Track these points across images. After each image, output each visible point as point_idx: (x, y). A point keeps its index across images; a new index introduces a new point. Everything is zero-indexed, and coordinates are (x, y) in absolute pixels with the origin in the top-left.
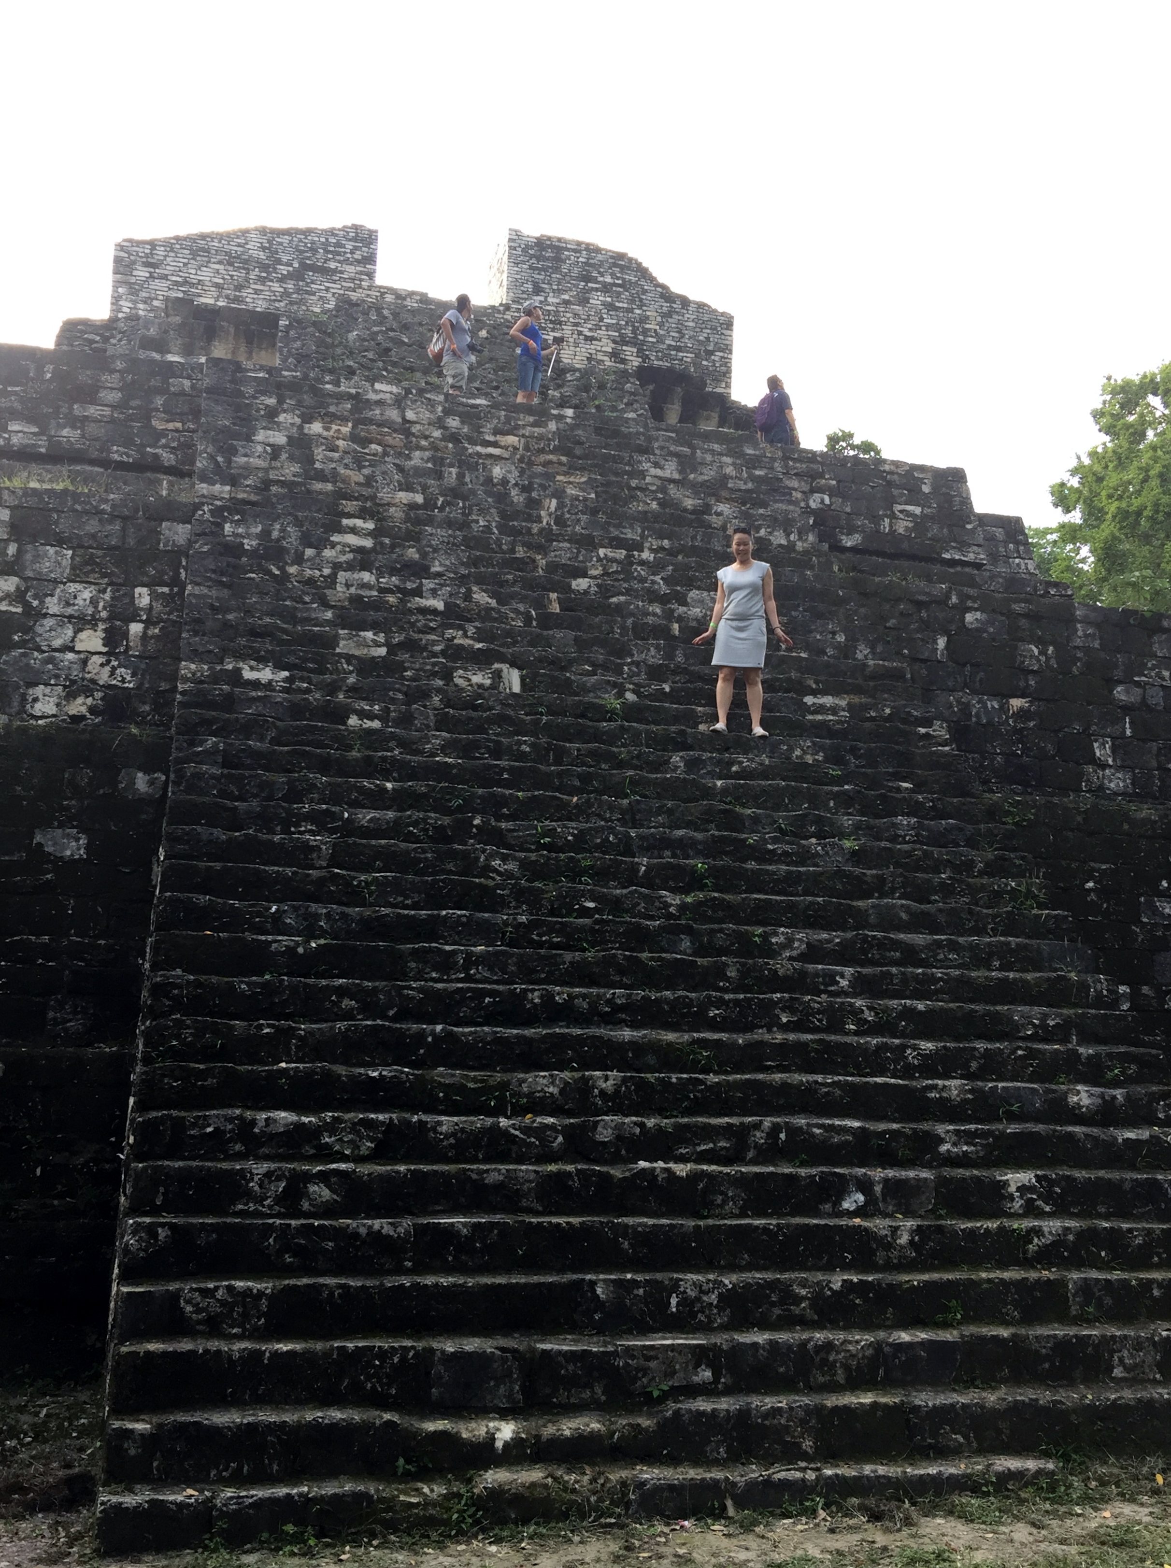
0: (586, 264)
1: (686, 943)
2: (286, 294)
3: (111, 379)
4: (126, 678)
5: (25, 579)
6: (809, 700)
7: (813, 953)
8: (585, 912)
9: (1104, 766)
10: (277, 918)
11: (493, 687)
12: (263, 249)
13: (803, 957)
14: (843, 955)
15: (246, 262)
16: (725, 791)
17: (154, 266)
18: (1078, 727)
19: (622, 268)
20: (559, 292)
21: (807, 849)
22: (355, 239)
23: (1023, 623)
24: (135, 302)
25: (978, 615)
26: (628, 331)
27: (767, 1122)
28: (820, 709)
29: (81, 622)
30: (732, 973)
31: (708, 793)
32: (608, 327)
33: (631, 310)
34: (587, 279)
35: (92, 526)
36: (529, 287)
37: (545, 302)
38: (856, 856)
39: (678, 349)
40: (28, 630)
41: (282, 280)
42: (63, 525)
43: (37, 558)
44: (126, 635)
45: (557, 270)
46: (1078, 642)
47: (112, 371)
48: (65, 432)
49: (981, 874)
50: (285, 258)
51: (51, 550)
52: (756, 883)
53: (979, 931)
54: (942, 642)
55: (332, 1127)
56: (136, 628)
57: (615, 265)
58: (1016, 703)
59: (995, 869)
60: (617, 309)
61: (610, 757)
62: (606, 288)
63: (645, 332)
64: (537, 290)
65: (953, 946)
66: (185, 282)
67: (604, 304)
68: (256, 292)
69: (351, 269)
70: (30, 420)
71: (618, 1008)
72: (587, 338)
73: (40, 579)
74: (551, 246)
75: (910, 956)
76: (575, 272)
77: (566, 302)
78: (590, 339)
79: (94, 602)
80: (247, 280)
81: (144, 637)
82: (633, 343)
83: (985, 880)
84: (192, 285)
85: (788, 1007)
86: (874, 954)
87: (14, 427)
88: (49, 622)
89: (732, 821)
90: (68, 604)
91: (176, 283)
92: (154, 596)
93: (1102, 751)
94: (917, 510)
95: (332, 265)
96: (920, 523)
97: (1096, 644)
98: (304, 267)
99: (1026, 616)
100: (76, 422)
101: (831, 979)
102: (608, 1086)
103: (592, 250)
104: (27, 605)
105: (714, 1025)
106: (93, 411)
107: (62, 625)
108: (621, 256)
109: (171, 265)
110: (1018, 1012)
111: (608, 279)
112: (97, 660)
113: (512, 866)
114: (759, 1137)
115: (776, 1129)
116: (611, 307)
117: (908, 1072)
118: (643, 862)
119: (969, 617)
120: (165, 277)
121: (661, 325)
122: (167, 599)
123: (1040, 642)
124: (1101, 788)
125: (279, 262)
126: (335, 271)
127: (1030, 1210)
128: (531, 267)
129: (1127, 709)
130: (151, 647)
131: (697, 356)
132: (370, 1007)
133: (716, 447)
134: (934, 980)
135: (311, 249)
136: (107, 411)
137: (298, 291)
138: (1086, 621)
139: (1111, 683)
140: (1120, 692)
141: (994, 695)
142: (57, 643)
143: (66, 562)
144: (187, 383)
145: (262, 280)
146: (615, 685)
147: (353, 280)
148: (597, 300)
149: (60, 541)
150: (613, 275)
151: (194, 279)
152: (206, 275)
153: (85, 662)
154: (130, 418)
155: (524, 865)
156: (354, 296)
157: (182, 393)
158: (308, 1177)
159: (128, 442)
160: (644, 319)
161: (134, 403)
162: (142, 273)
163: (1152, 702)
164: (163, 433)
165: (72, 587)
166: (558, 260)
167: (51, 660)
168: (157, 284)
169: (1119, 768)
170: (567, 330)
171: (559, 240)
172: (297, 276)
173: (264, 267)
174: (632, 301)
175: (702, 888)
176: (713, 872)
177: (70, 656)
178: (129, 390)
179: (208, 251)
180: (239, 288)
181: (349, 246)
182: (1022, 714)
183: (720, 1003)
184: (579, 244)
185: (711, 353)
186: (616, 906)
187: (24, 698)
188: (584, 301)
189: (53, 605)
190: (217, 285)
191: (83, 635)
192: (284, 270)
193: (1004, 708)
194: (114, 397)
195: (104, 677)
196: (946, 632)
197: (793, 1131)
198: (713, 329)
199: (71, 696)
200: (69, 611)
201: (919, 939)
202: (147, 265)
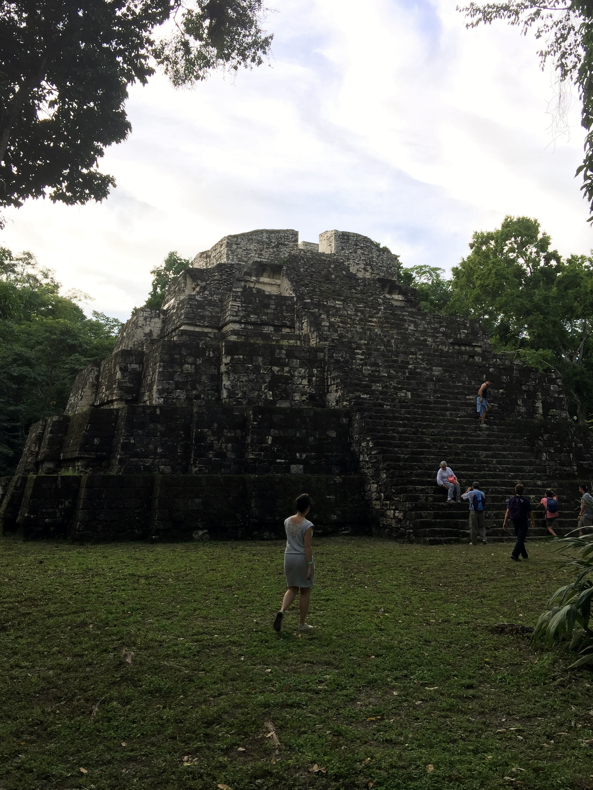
0: (356, 240)
1: (465, 455)
2: (274, 252)
3: (272, 302)
4: (313, 391)
5: (290, 367)
6: (467, 397)
7: (487, 456)
8: (445, 449)
9: (520, 406)
10: (397, 451)
11: (405, 397)
12: (267, 238)
13: (485, 457)
14: (492, 456)
15: (262, 242)
16: (459, 421)
17: (238, 244)
18: (514, 397)
19: (366, 242)
20: (349, 249)
21: (478, 434)
22: (292, 235)
23: (503, 370)
24: (233, 256)
25: (493, 369)
26: (368, 261)
27: (491, 487)
28: (470, 399)
29: (303, 377)
30: (475, 460)
31: (456, 422)
32: (363, 260)
33: (368, 255)
34: (356, 245)
35: (303, 354)
36: (340, 248)
37: (345, 253)
38: (488, 435)
39: (382, 266)
40: (292, 380)
41: (273, 248)
42: (297, 354)
43: (292, 362)
44: (312, 380)
45: (348, 242)
46: (514, 375)
47: (272, 300)
48: (264, 317)
49: (511, 438)
50: (273, 241)
51: (295, 360)
52: (472, 442)
53: (514, 451)
54: (485, 376)
55: (427, 489)
56: (314, 379)
57: (364, 241)
58: (501, 391)
59: (514, 437)
60: (365, 254)
61: (435, 413)
62: (362, 248)
63: (373, 261)
64: (343, 249)
65: (511, 454)
66: (247, 249)
67: (361, 253)
68: (266, 252)
69: (291, 244)
70: (255, 314)
71: (459, 468)
72: (357, 264)
73: (293, 367)
74: (346, 235)
75: (504, 457)
76: (353, 243)
77: (351, 253)
78: (358, 264)
79: (305, 372)
80: (263, 248)
81: (316, 381)
82: (369, 265)
83: (512, 440)
84: (248, 250)
85: (487, 467)
86: (497, 456)
87: (252, 316)
88: (296, 378)
89: (463, 428)
90: (299, 373)
91: (244, 250)
92: (317, 371)
93: (520, 402)
94: (466, 331)
95: (286, 243)
96: (467, 335)
97: (518, 375)
98: (279, 244)
99: (503, 369)
100: (266, 314)
101: (492, 461)
102: (464, 481)
103: (358, 236)
104: (291, 374)
105: (475, 471)
106: (269, 311)
107: (298, 378)
108: (366, 238)
109: (243, 244)
110: (526, 467)
111: (362, 245)
112: (307, 386)
113: (429, 439)
114: (490, 490)
115: (493, 489)
116: (363, 254)
117: (509, 479)
118: (452, 438)
119: (490, 370)
120: (241, 248)
121: (377, 259)
122: (320, 372)
123: (506, 376)
124: (520, 411)
125: (272, 242)
126: (287, 245)
127: (534, 502)
128: (341, 242)
129: (525, 391)
130: (318, 383)
131: (387, 268)
132: (420, 468)
133: (419, 317)
134: (509, 461)
135: (280, 238)
136: (272, 311)
137: (277, 251)
138: (516, 370)
139: (522, 385)
140: (524, 387)
141: (496, 389)
142: (298, 383)
143: (298, 363)
144: (290, 302)
145: (267, 248)
146: (429, 395)
147: (292, 247)
148: (359, 251)
149: (296, 358)
150: (363, 244)
151: (249, 248)
152: (252, 247)
153: (304, 387)
154: (278, 313)
155: (432, 439)
156: (293, 252)
157: (289, 305)
158: (428, 496)
159: (278, 319)
160: (372, 257)
161: (279, 308)
162: (235, 247)
163: (531, 389)
164: (286, 317)
165: (300, 369)
166: (348, 239)
167: (297, 387)
168: (239, 250)
169: (523, 406)
170: (351, 261)
171: (349, 233)
172: (277, 246)
173: (268, 244)
174: (369, 252)
175: (463, 443)
176: (465, 440)
177: (301, 386)
178: (277, 304)
179: (252, 239)
180: (261, 251)
181: (291, 236)
182: (502, 394)
183: (476, 466)
184: (354, 234)
185: (391, 268)
186: (450, 447)
187: (292, 396)
188: (356, 252)
189: (296, 374)
190: (255, 250)
191: (303, 381)
192: (273, 245)
193: (498, 392)
194: (273, 307)
195: (308, 391)
196: (485, 374)
197: (495, 489)
198: (392, 260)
199: (302, 395)
200: (300, 375)
201: (505, 453)
202: (236, 244)
